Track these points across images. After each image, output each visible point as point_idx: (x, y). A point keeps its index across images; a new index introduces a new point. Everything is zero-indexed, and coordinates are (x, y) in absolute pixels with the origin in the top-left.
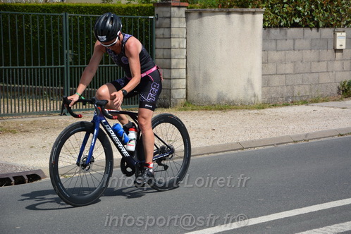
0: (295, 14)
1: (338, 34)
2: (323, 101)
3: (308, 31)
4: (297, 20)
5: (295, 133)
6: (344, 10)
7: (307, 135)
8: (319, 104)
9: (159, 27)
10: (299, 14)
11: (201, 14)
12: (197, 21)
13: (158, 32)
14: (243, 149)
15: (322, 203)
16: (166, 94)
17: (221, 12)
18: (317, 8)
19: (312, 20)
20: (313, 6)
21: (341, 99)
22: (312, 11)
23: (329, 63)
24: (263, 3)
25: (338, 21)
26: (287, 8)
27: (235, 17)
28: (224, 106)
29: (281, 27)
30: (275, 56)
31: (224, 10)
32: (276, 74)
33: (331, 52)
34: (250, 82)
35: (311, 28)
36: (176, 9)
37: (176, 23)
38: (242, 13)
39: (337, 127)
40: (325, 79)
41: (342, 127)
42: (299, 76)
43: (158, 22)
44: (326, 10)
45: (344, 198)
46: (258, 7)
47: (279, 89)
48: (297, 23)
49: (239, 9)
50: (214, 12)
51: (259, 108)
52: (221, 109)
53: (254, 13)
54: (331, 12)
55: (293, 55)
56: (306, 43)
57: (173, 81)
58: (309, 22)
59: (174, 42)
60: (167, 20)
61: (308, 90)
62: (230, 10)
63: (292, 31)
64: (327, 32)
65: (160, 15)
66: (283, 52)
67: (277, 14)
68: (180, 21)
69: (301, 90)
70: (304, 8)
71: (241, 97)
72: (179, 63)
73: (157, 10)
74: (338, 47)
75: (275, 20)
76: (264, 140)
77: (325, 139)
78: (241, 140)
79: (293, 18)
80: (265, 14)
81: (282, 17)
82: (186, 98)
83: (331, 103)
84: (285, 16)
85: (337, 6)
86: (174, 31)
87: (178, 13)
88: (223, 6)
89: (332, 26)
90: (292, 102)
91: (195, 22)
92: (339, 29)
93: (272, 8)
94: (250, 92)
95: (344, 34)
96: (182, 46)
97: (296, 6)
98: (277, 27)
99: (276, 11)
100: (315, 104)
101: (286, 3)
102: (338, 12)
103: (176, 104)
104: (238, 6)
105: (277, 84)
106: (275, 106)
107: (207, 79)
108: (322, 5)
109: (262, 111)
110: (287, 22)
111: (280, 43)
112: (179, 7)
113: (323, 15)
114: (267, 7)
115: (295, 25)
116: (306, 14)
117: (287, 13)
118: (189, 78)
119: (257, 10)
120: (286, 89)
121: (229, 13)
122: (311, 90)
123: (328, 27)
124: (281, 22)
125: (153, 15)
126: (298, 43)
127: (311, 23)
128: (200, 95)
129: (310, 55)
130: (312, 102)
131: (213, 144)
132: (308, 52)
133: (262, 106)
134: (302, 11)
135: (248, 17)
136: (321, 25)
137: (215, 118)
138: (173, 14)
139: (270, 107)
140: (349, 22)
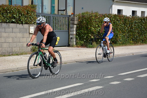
0: (13, 18)
1: (31, 27)
2: (25, 54)
3: (18, 25)
4: (14, 20)
5: (13, 67)
6: (33, 17)
7: (18, 68)
8: (23, 55)
10: (14, 18)
15: (23, 97)
18: (22, 16)
19: (20, 20)
20: (20, 15)
22: (20, 17)
23: (27, 38)
25: (30, 21)
26: (9, 15)
29: (7, 23)
30: (5, 35)
32: (5, 42)
33: (28, 34)
35: (20, 24)
42: (15, 43)
44: (26, 17)
45: (32, 94)
47: (6, 49)
48: (14, 22)
54: (27, 18)
55: (12, 35)
56: (17, 30)
58: (18, 21)
61: (18, 49)
63: (12, 25)
64: (26, 26)
66: (8, 33)
67: (5, 17)
69: (16, 50)
70: (17, 16)
74: (31, 32)
75: (4, 19)
77: (25, 70)
79: (12, 19)
81: (7, 18)
83: (28, 55)
84: (8, 18)
85: (30, 16)
89: (28, 24)
90: (12, 54)
92: (31, 25)
93: (3, 14)
95: (33, 27)
97: (13, 14)
98: (5, 23)
99: (5, 16)
100: (21, 55)
101: (9, 13)
102: (30, 18)
105: (5, 46)
106: (4, 56)
108: (24, 14)
110: (9, 21)
111: (6, 29)
113: (24, 19)
114: (0, 14)
115: (13, 22)
116: (17, 18)
117: (9, 17)
120: (9, 49)
122: (20, 49)
123: (26, 24)
124: (7, 21)
126: (14, 30)
127: (20, 22)
129: (19, 35)
130: (20, 54)
132: (19, 34)
134: (16, 17)
136: (24, 23)
139: (2, 56)
140: (35, 22)
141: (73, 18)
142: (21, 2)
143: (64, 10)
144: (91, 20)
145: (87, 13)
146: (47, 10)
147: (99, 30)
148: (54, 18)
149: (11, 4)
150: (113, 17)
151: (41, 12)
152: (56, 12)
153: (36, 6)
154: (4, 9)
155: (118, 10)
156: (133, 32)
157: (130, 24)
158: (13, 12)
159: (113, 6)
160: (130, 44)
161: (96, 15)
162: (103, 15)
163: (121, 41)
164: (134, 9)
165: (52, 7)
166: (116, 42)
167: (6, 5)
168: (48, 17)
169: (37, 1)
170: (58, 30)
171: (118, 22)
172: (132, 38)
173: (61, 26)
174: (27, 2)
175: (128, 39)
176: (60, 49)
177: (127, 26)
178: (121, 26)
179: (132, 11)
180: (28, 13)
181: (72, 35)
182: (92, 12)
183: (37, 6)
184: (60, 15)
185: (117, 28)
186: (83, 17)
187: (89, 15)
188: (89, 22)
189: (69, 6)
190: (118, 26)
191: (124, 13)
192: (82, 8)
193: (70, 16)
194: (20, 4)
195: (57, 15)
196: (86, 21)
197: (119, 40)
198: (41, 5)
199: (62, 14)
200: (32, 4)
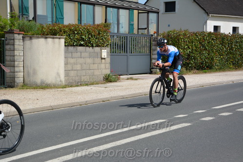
0: (81, 40)
1: (103, 50)
2: (96, 84)
3: (88, 48)
4: (82, 43)
5: (81, 101)
6: (105, 39)
7: (86, 102)
8: (94, 85)
9: (8, 44)
10: (83, 40)
11: (31, 38)
12: (29, 41)
13: (7, 47)
14: (53, 109)
16: (12, 80)
17: (42, 37)
18: (92, 37)
19: (90, 43)
20: (90, 36)
21: (105, 83)
22: (89, 38)
23: (99, 65)
24: (64, 33)
25: (102, 44)
26: (77, 36)
27: (50, 40)
28: (44, 86)
29: (74, 46)
30: (71, 61)
31: (44, 36)
32: (72, 70)
33: (100, 59)
34: (58, 74)
35: (89, 47)
36: (17, 35)
37: (17, 42)
38: (53, 38)
39: (102, 97)
40: (97, 73)
41: (104, 97)
42: (84, 71)
43: (7, 42)
44: (96, 38)
46: (62, 35)
47: (74, 78)
49: (52, 36)
50: (38, 37)
51: (63, 88)
52: (42, 88)
53: (60, 38)
54: (99, 39)
55: (81, 60)
56: (87, 54)
57: (16, 73)
58: (88, 44)
59: (16, 53)
60: (12, 41)
61: (88, 78)
62: (47, 36)
63: (80, 48)
64: (97, 49)
65: (8, 38)
66: (75, 59)
68: (19, 42)
69: (85, 79)
71: (54, 82)
72: (19, 64)
73: (6, 36)
74: (103, 57)
75: (71, 42)
76: (64, 104)
78: (52, 104)
79: (80, 42)
80: (65, 39)
81: (74, 41)
82: (24, 82)
83: (100, 85)
84: (76, 40)
85: (102, 37)
86: (16, 47)
87: (18, 37)
88: (43, 34)
89: (100, 46)
90: (81, 85)
91: (28, 42)
92: (103, 48)
93: (69, 36)
94: (58, 80)
95: (106, 50)
96: (20, 55)
97: (82, 35)
98: (71, 46)
99: (72, 38)
100: (92, 86)
101: (76, 34)
102: (102, 39)
103: (17, 86)
104: (51, 34)
105: (72, 75)
106: (71, 86)
107: (35, 73)
108: (94, 35)
109: (64, 89)
110: (77, 43)
111: (73, 54)
112: (19, 34)
113: (95, 41)
114: (67, 35)
115: (81, 45)
116: (87, 40)
117: (77, 39)
118: (25, 72)
119: (62, 37)
120: (77, 78)
121: (46, 38)
122: (90, 79)
123: (98, 47)
124: (74, 43)
125: (4, 38)
126: (83, 54)
128: (31, 81)
129: (89, 61)
130: (90, 84)
131: (37, 107)
132: (88, 59)
133: (65, 87)
134: (85, 38)
135: (57, 40)
136: (94, 46)
137: (39, 93)
138: (15, 38)
139: (69, 87)
140: (108, 45)
141: (156, 38)
142: (92, 20)
143: (146, 29)
144: (178, 40)
145: (174, 31)
146: (124, 29)
147: (190, 52)
148: (132, 39)
149: (81, 23)
150: (207, 35)
151: (116, 32)
152: (135, 31)
153: (110, 24)
154: (71, 30)
155: (214, 26)
156: (234, 54)
157: (229, 44)
158: (81, 33)
159: (208, 21)
160: (230, 69)
161: (185, 34)
162: (194, 33)
163: (217, 66)
164: (236, 24)
165: (131, 26)
166: (211, 67)
167: (74, 25)
168: (125, 38)
169: (112, 18)
170: (137, 54)
171: (214, 41)
172: (232, 62)
173: (141, 49)
174: (99, 20)
175: (227, 64)
176: (139, 78)
177: (225, 47)
178: (217, 46)
179: (233, 27)
180: (99, 34)
181: (154, 59)
182: (181, 29)
183: (112, 24)
184: (140, 35)
185: (212, 50)
186: (168, 36)
187: (177, 33)
188: (176, 42)
189: (152, 23)
190: (214, 46)
191: (222, 31)
192: (169, 26)
193: (152, 35)
194: (91, 23)
195: (136, 35)
196: (172, 42)
197: (215, 64)
198: (116, 23)
199: (143, 33)
200: (106, 22)
